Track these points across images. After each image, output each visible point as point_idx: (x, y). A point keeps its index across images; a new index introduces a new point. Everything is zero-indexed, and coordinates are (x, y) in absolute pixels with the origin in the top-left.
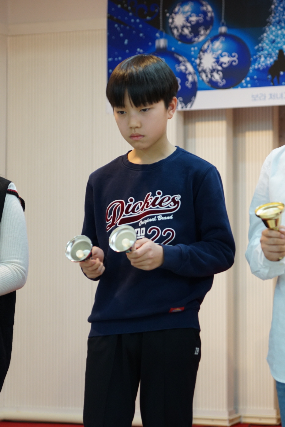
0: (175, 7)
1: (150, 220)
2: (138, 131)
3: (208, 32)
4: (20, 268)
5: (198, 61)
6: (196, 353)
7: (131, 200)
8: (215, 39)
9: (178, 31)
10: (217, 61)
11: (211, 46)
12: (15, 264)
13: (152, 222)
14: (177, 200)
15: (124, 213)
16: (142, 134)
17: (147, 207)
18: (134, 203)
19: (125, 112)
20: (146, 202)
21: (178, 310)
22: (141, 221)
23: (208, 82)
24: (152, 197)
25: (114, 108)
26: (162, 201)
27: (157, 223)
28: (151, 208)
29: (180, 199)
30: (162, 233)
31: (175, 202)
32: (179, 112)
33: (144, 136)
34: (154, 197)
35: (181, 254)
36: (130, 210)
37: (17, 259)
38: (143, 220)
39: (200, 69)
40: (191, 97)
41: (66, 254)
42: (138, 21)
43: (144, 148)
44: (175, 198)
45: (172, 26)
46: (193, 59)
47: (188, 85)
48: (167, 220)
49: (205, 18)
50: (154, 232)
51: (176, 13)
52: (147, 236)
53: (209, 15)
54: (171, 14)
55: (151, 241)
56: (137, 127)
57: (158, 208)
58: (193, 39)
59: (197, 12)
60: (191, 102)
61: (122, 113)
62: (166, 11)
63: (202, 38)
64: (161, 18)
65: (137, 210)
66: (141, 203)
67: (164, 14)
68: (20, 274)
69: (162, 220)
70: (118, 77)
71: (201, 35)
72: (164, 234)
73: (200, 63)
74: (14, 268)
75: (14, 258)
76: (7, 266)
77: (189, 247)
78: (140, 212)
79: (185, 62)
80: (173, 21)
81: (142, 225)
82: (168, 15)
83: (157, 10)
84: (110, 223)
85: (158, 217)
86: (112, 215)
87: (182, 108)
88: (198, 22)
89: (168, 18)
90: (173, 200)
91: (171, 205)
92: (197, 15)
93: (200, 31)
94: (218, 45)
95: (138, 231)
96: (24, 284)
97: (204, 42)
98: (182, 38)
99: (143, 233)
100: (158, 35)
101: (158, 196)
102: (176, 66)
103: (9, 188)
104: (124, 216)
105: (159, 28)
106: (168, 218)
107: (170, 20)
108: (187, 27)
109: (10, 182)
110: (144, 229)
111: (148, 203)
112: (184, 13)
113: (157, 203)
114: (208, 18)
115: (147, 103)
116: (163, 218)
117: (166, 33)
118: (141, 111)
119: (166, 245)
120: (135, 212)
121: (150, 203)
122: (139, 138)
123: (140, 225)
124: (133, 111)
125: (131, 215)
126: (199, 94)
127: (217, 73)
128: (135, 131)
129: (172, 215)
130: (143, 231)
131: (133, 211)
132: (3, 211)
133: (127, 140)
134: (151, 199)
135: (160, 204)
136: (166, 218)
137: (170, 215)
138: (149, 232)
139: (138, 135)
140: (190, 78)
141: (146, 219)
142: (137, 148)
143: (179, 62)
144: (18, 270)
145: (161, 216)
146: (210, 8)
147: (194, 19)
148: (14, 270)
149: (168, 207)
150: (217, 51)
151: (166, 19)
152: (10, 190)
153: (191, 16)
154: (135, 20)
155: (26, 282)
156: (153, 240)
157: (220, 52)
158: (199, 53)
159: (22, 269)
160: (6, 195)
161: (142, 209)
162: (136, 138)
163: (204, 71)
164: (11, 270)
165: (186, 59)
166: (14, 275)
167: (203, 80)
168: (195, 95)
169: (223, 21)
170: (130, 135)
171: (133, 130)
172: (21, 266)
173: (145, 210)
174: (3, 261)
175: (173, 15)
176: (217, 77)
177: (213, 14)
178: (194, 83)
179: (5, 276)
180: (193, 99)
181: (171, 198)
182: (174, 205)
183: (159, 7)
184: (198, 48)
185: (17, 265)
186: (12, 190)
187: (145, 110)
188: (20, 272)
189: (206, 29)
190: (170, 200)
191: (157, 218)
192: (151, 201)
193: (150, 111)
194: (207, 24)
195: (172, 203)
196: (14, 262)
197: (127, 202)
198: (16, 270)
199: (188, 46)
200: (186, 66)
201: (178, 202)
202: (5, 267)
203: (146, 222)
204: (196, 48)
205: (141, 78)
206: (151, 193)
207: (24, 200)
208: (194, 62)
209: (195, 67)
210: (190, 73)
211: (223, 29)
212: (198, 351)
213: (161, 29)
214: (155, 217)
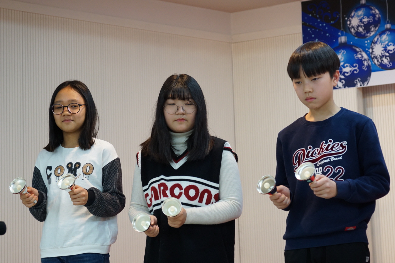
0: (351, 13)
1: (325, 161)
2: (311, 95)
3: (377, 28)
4: (236, 203)
5: (370, 50)
6: (367, 261)
7: (310, 148)
8: (382, 33)
9: (354, 30)
10: (385, 49)
11: (379, 39)
12: (233, 200)
13: (327, 162)
14: (344, 145)
15: (305, 158)
16: (314, 97)
17: (322, 152)
18: (312, 150)
19: (300, 82)
20: (321, 148)
21: (351, 228)
22: (319, 163)
23: (379, 65)
24: (326, 144)
25: (293, 80)
26: (333, 147)
27: (330, 163)
28: (325, 152)
29: (346, 145)
30: (335, 171)
31: (343, 147)
32: (358, 89)
33: (315, 98)
34: (327, 144)
35: (350, 186)
36: (310, 155)
37: (234, 196)
38: (320, 162)
39: (372, 56)
40: (367, 77)
41: (257, 188)
42: (324, 25)
43: (316, 108)
44: (343, 144)
45: (350, 27)
46: (367, 49)
47: (364, 68)
48: (338, 160)
49: (374, 19)
50: (329, 170)
51: (352, 17)
52: (324, 173)
53: (377, 16)
54: (348, 18)
55: (327, 177)
56: (310, 92)
57: (330, 152)
58: (366, 35)
59: (368, 15)
60: (368, 81)
61: (299, 83)
62: (345, 16)
63: (372, 34)
64: (341, 21)
65: (315, 154)
66: (318, 150)
67: (344, 18)
68: (236, 207)
69: (334, 160)
70: (295, 58)
71: (372, 31)
72: (336, 171)
73: (373, 51)
74: (232, 203)
75: (232, 196)
76: (227, 202)
77: (356, 181)
78: (317, 156)
79: (361, 52)
80: (350, 23)
81: (320, 165)
82: (346, 19)
83: (338, 16)
84: (297, 166)
85: (331, 158)
86: (298, 160)
87: (361, 85)
88: (369, 22)
89: (347, 21)
90: (342, 145)
91: (340, 149)
92: (368, 17)
93: (371, 29)
94: (385, 37)
95: (317, 170)
96: (241, 215)
97: (374, 36)
98: (358, 34)
99: (320, 171)
100: (339, 34)
101: (330, 143)
102: (355, 55)
103: (225, 146)
104: (306, 159)
105: (340, 29)
106: (339, 158)
107: (348, 23)
108: (361, 26)
109: (225, 141)
110: (321, 168)
111: (323, 149)
112: (358, 16)
113: (329, 148)
114: (376, 19)
115: (317, 74)
116: (335, 159)
117: (346, 31)
118: (312, 80)
119: (338, 179)
120: (313, 157)
121: (324, 149)
122: (312, 100)
123: (318, 166)
124: (306, 80)
125: (311, 158)
126: (373, 74)
127: (386, 58)
128: (309, 95)
129: (341, 157)
130: (320, 169)
131: (312, 155)
132: (222, 162)
133: (303, 103)
134: (325, 145)
135: (332, 149)
136: (337, 159)
137: (339, 156)
138: (325, 170)
139: (311, 98)
140: (365, 63)
141: (322, 160)
142: (311, 109)
143: (356, 52)
144: (235, 205)
145: (333, 158)
146: (377, 11)
147: (366, 20)
148: (232, 204)
149: (338, 151)
150: (385, 42)
151: (345, 22)
152: (226, 147)
153: (363, 18)
154: (323, 25)
155: (242, 213)
156: (327, 176)
157: (387, 42)
158: (371, 45)
159: (237, 204)
160: (223, 151)
161: (319, 153)
162: (309, 100)
163: (376, 57)
164: (229, 204)
165: (361, 50)
166: (232, 208)
167: (375, 64)
168: (370, 76)
169: (388, 20)
170: (305, 98)
171: (307, 94)
172: (237, 202)
173: (321, 154)
174: (224, 199)
175: (350, 18)
176: (386, 61)
177: (380, 16)
178: (368, 67)
179: (225, 209)
180: (368, 79)
181: (340, 144)
182: (343, 149)
183: (340, 13)
184: (370, 41)
185: (234, 201)
186: (228, 147)
187: (315, 79)
188: (237, 206)
189: (375, 27)
190: (339, 146)
191: (330, 160)
192: (325, 147)
193: (319, 79)
194: (376, 23)
195: (341, 148)
196: (232, 199)
197: (307, 149)
198: (233, 204)
199: (363, 40)
200: (362, 55)
201: (345, 147)
202: (225, 202)
203: (322, 162)
204: (369, 41)
205: (311, 56)
206: (324, 142)
207: (237, 154)
208: (368, 51)
209: (369, 55)
210: (365, 60)
211: (388, 26)
212: (368, 259)
213: (342, 29)
214: (329, 159)
